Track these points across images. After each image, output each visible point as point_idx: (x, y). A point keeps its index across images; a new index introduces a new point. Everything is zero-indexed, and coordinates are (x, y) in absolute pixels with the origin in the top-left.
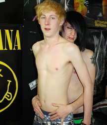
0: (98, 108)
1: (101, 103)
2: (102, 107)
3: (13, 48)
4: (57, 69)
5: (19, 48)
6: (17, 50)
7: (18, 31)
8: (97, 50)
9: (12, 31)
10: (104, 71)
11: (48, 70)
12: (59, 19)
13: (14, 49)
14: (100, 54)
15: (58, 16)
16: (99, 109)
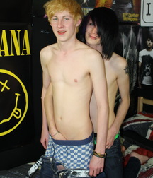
0: (128, 125)
1: (132, 119)
2: (133, 124)
3: (21, 53)
4: (76, 81)
5: (29, 53)
6: (26, 56)
7: (26, 32)
8: (127, 51)
9: (19, 31)
10: (135, 79)
11: (65, 81)
12: (74, 19)
13: (23, 54)
14: (130, 57)
15: (73, 16)
16: (130, 126)
